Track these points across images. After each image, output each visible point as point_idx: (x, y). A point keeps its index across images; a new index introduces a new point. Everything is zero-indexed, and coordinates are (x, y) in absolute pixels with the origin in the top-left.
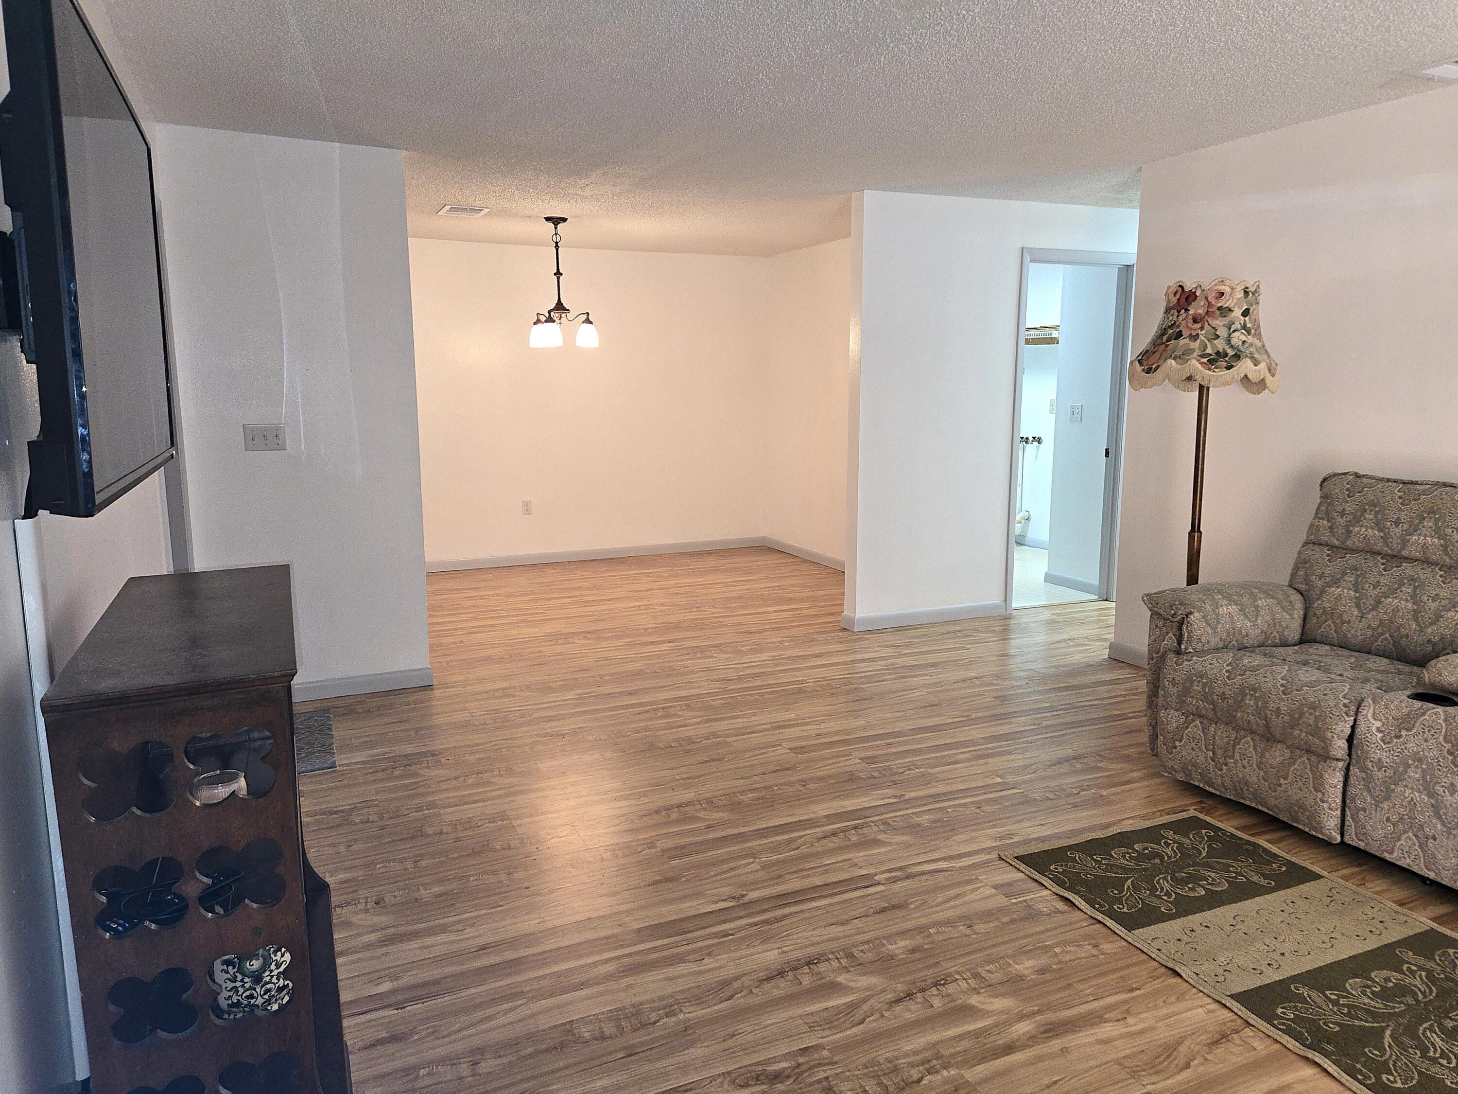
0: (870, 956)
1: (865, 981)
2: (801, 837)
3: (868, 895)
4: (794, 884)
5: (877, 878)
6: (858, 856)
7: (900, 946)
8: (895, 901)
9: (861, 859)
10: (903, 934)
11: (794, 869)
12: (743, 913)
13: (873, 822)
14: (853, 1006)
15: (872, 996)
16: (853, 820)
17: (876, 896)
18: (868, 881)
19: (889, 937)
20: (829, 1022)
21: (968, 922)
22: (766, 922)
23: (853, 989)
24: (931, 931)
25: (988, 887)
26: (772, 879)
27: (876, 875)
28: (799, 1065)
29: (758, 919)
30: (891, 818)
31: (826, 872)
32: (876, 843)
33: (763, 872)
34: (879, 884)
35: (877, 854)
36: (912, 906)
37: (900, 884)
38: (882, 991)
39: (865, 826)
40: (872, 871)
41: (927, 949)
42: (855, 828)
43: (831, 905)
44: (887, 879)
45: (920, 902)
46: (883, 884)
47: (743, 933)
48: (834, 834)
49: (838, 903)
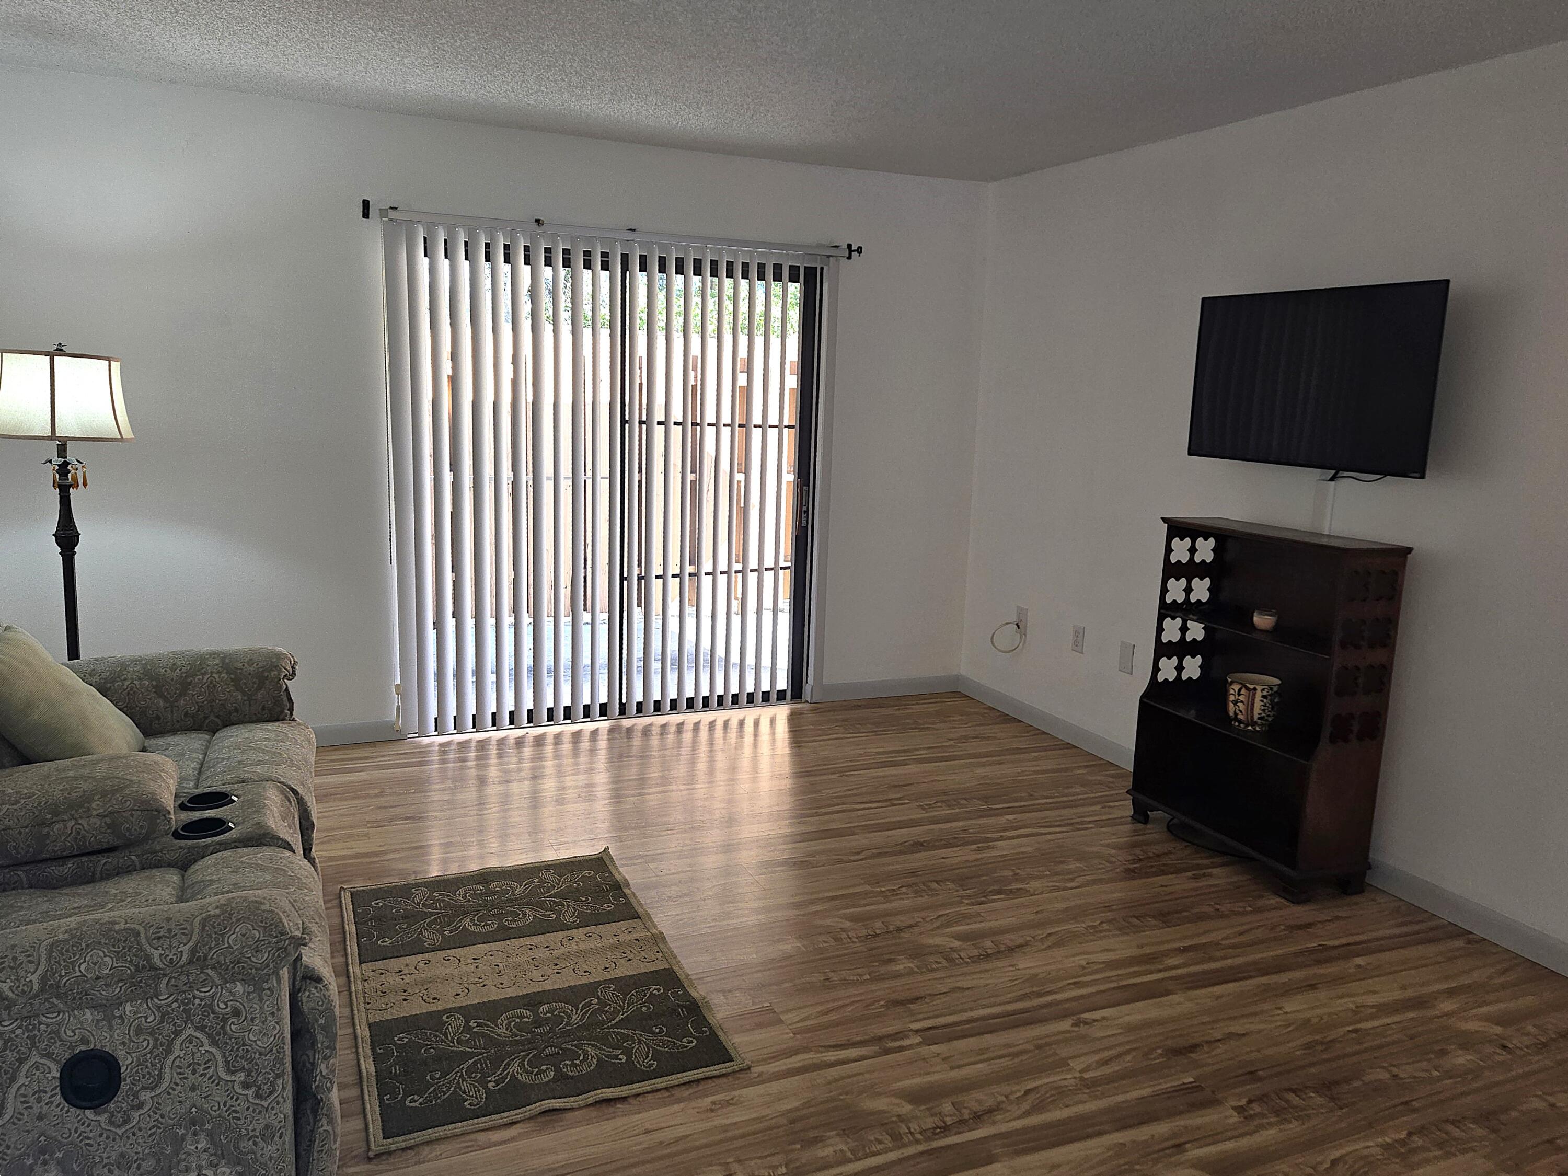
0: (931, 959)
1: (937, 941)
2: (1027, 1114)
3: (929, 1018)
4: (1022, 1036)
5: (918, 1039)
6: (940, 1075)
7: (902, 965)
8: (900, 1010)
9: (938, 1068)
10: (897, 976)
11: (1024, 1057)
12: (1067, 1005)
13: (917, 1142)
14: (948, 924)
15: (932, 930)
16: (949, 1147)
17: (921, 1016)
18: (930, 1036)
19: (911, 973)
20: (964, 918)
21: (827, 983)
22: (1040, 995)
23: (947, 936)
24: (868, 977)
25: (789, 1022)
26: (1047, 1044)
27: (919, 1044)
28: (984, 897)
29: (1049, 998)
30: (888, 1150)
31: (982, 1052)
32: (916, 1097)
33: (1064, 1055)
34: (917, 1031)
35: (912, 1076)
36: (882, 1003)
37: (890, 1030)
38: (921, 934)
39: (929, 1134)
40: (926, 1050)
41: (876, 962)
42: (945, 1130)
43: (971, 1009)
44: (907, 1037)
45: (871, 1007)
46: (911, 1030)
47: (1060, 984)
48: (978, 1118)
49: (965, 1011)
